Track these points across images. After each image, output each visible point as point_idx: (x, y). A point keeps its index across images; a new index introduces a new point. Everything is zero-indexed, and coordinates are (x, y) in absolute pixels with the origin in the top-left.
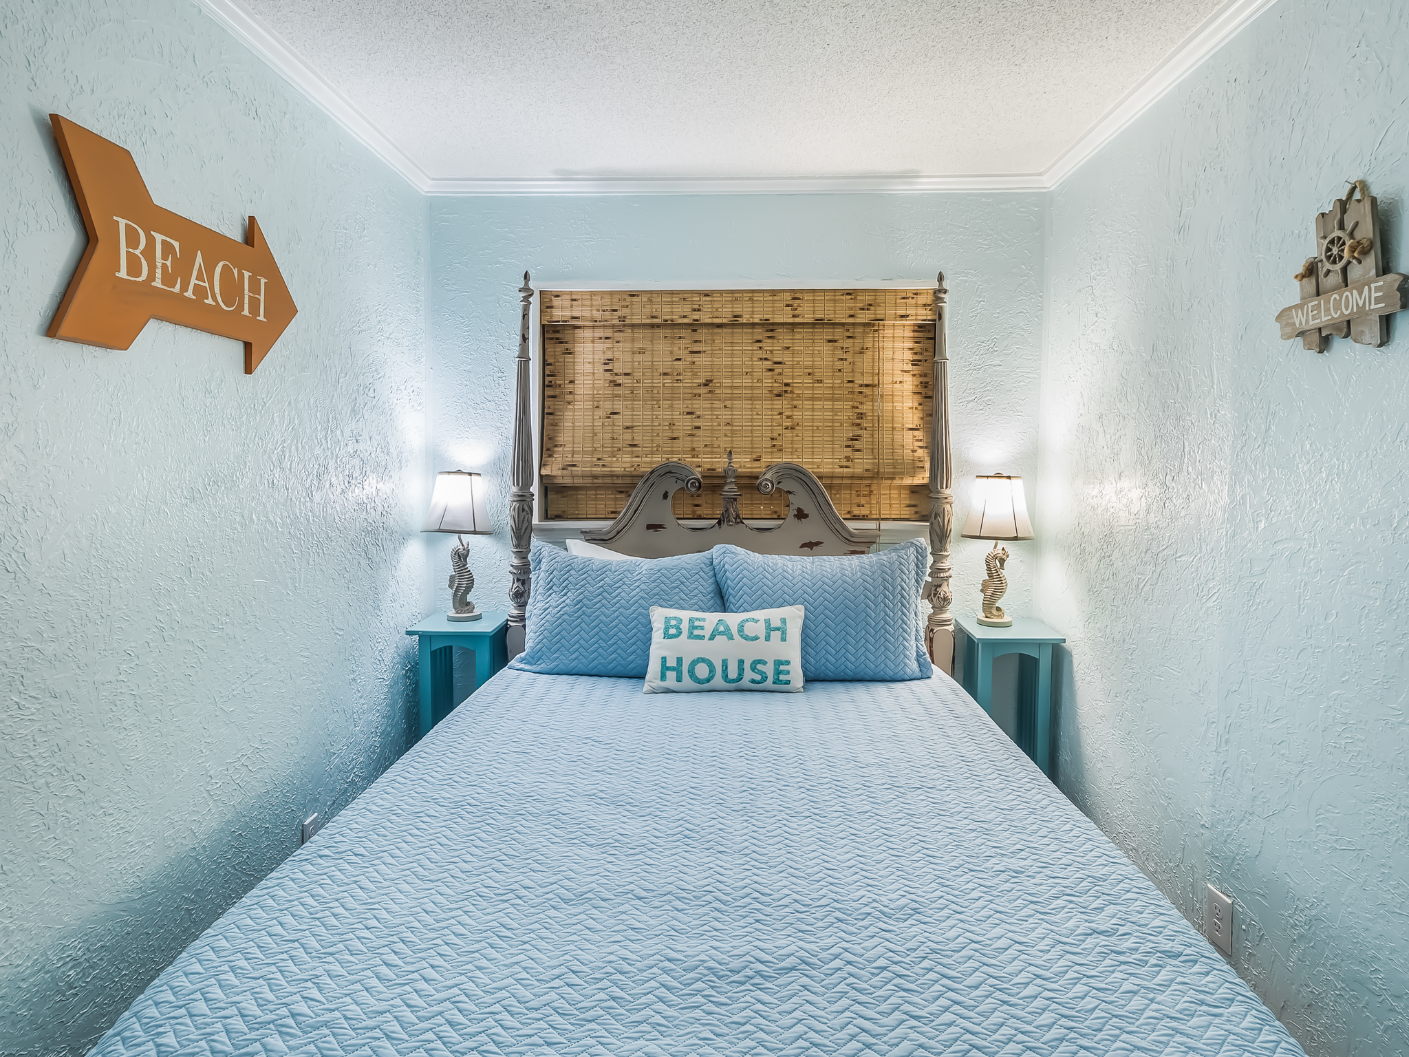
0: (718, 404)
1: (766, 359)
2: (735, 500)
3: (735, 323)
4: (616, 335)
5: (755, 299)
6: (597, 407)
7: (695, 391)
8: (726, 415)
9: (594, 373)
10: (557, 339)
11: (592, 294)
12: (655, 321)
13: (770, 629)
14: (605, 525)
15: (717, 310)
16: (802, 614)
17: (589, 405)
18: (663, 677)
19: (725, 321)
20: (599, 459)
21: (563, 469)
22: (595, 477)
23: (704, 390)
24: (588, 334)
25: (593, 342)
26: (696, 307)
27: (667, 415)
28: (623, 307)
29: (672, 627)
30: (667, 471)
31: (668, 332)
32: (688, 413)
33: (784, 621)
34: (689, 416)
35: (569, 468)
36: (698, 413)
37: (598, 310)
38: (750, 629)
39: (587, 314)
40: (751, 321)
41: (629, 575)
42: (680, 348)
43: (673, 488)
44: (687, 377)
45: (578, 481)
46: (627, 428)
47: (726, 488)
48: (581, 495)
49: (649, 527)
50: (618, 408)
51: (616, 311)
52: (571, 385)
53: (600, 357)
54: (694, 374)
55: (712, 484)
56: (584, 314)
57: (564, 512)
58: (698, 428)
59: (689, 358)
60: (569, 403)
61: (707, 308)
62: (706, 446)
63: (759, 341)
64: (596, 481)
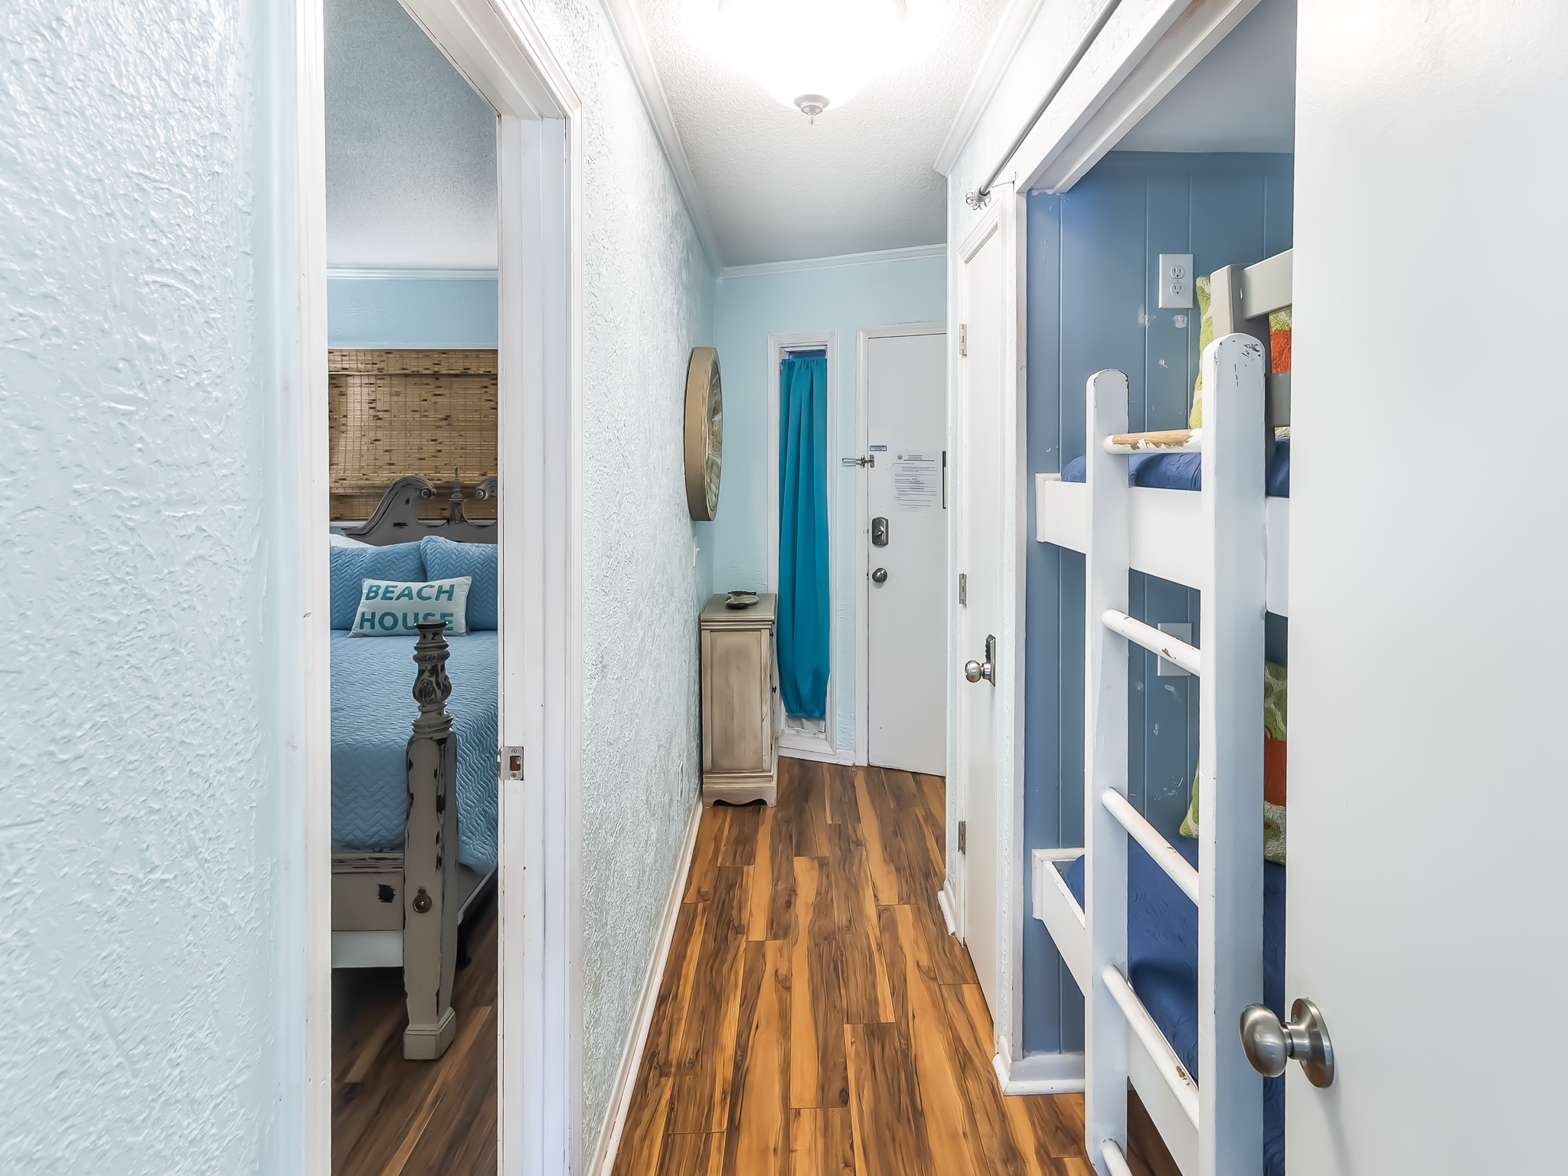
0: (455, 434)
1: (491, 400)
2: (459, 504)
3: (465, 374)
4: (378, 381)
5: (481, 356)
6: (364, 435)
7: (438, 424)
8: (461, 442)
9: (361, 410)
10: (334, 384)
11: (357, 351)
12: (405, 372)
13: (440, 591)
14: (360, 524)
15: (452, 364)
16: (470, 582)
17: (357, 434)
18: (362, 627)
19: (458, 372)
20: (364, 475)
21: (335, 482)
22: (361, 488)
23: (444, 423)
24: (357, 380)
25: (361, 386)
26: (436, 362)
27: (417, 442)
28: (381, 361)
29: (373, 592)
30: (407, 484)
31: (417, 380)
32: (433, 440)
33: (452, 586)
34: (433, 443)
35: (340, 481)
36: (440, 440)
37: (362, 364)
38: (424, 593)
39: (354, 366)
40: (478, 372)
41: (357, 558)
42: (426, 392)
43: (413, 495)
44: (432, 415)
45: (349, 491)
46: (387, 451)
47: (452, 496)
48: (355, 502)
49: (396, 525)
50: (380, 435)
51: (376, 364)
52: (344, 419)
53: (366, 398)
54: (437, 411)
55: (444, 492)
56: (352, 366)
57: (342, 515)
58: (440, 451)
59: (434, 399)
60: (343, 432)
61: (444, 363)
62: (446, 464)
63: (486, 387)
64: (362, 491)
